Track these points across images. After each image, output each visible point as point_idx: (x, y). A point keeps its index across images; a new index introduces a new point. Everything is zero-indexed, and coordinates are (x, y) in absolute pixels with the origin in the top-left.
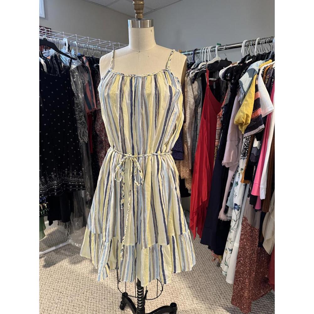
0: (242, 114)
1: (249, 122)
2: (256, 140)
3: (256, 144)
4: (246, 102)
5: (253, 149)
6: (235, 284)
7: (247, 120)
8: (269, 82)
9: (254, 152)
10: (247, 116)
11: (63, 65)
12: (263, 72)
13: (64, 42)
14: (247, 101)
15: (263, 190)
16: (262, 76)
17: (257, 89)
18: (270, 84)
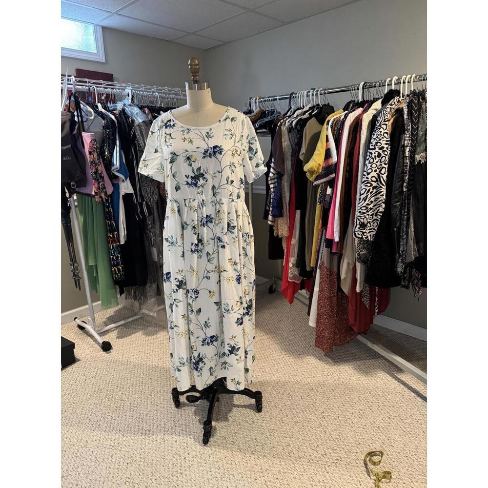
0: (314, 163)
1: (320, 171)
2: (328, 187)
3: (329, 191)
4: (318, 152)
5: (327, 196)
6: (317, 326)
7: (318, 169)
8: (337, 133)
9: (327, 199)
10: (320, 165)
11: (130, 120)
12: (332, 123)
13: (127, 93)
14: (319, 150)
15: (337, 233)
16: (332, 127)
17: (327, 140)
18: (339, 136)
